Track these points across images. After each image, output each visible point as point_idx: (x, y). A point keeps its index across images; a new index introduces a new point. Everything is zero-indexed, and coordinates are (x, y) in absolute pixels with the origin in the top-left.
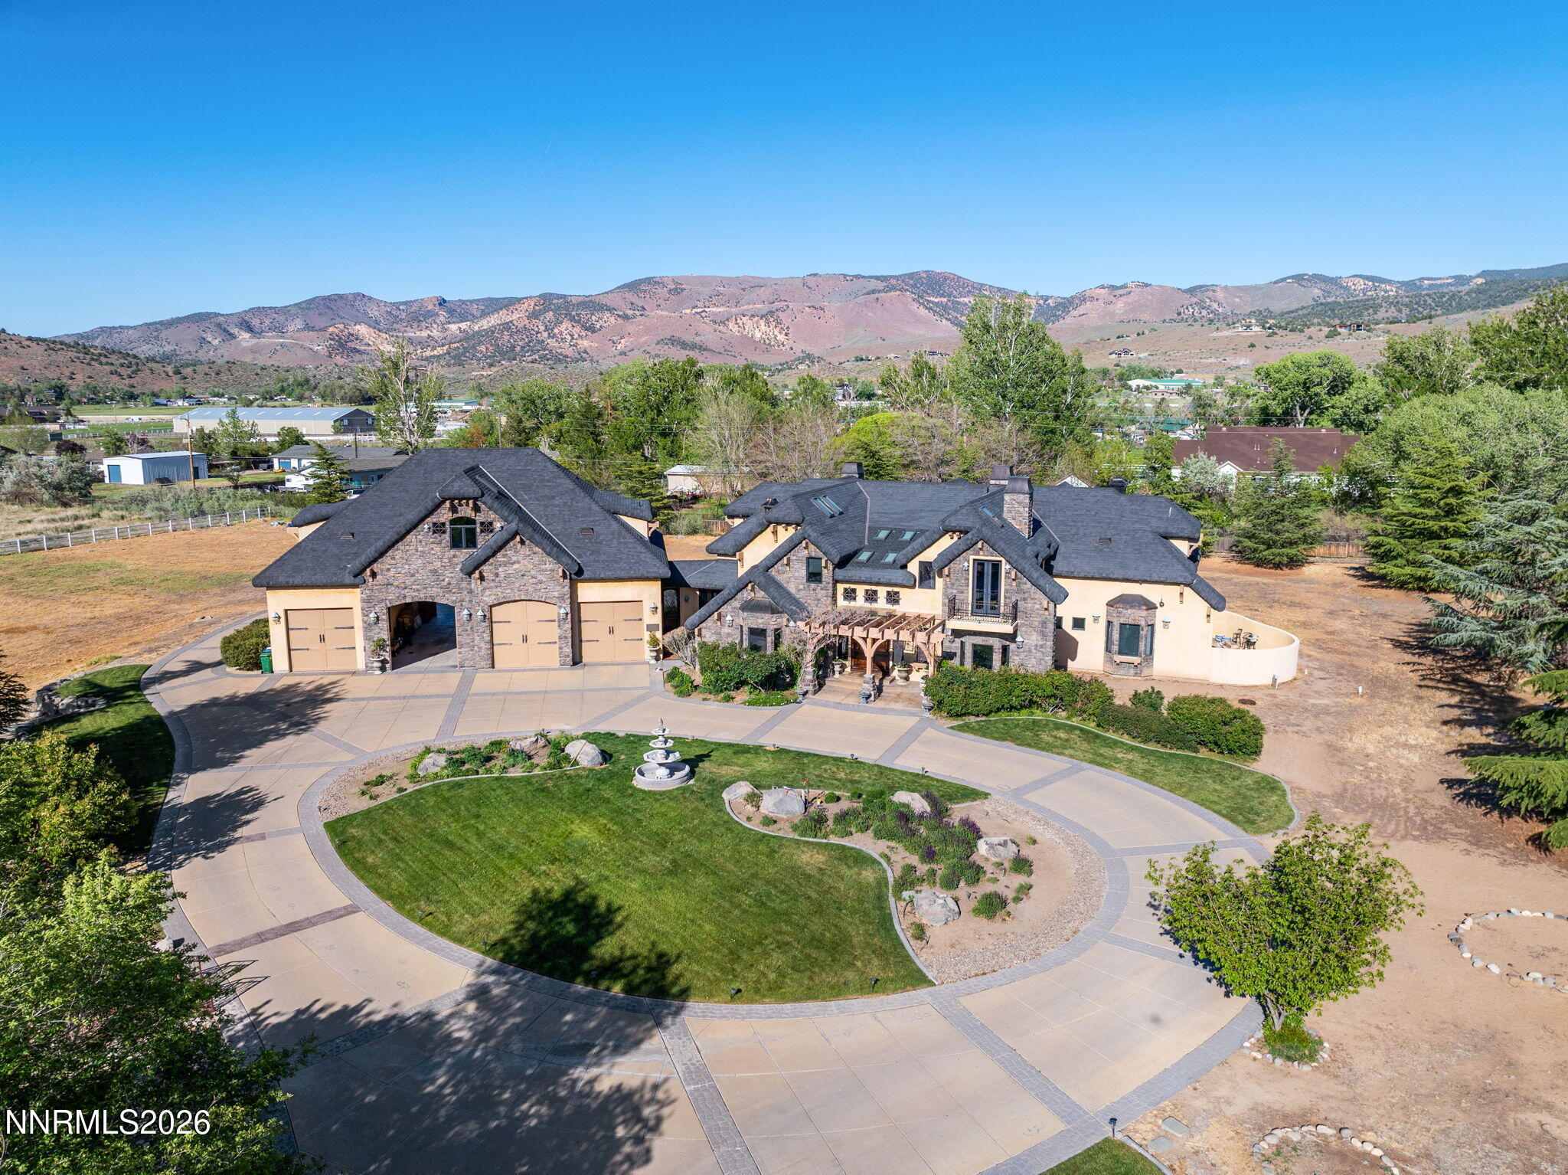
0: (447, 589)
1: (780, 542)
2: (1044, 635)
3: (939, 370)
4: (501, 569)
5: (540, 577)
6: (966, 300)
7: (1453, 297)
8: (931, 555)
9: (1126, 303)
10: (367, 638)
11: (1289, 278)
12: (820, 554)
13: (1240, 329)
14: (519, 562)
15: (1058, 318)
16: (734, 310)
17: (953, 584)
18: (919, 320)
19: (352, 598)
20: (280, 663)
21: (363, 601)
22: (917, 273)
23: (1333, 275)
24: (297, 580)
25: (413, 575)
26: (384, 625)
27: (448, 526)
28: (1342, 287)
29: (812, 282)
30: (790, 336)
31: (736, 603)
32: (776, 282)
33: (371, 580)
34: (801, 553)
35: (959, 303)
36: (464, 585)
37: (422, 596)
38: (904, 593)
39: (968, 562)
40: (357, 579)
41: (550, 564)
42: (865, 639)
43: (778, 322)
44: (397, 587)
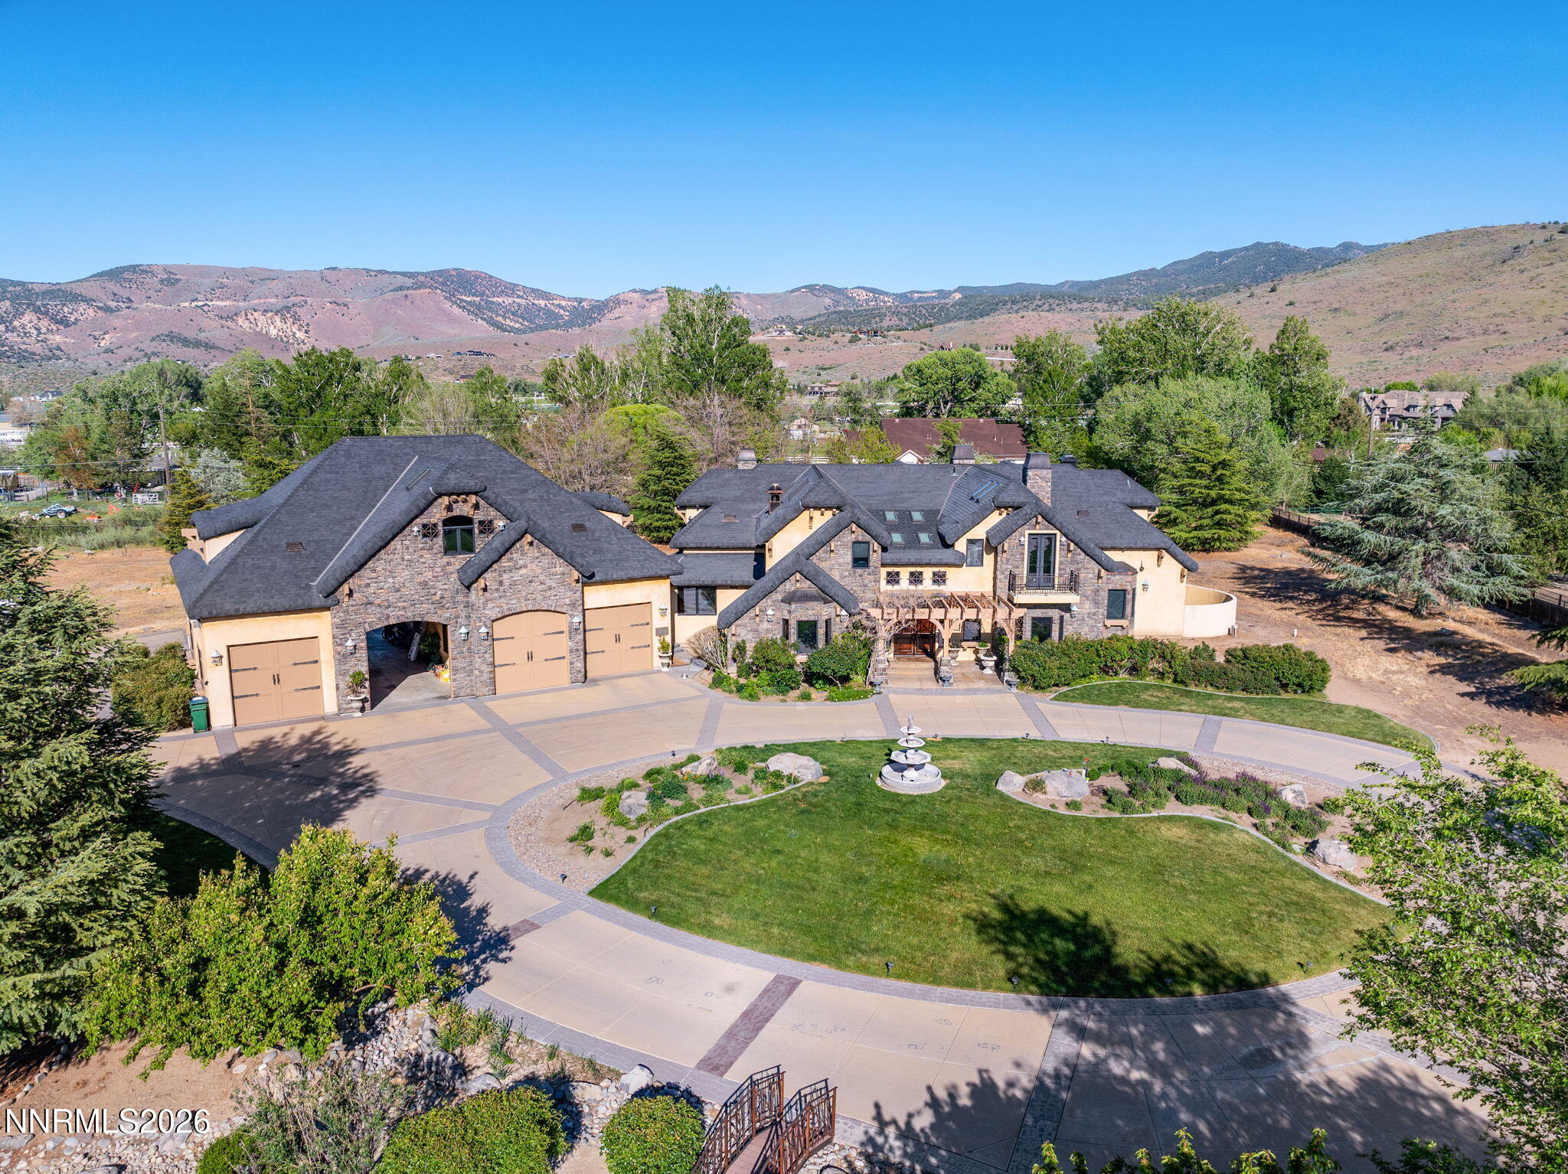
0: (440, 604)
1: (814, 529)
2: (1096, 603)
3: (607, 364)
4: (505, 576)
5: (549, 583)
6: (500, 300)
7: (942, 308)
8: (980, 532)
9: (658, 307)
10: (340, 673)
11: (803, 287)
12: (868, 538)
13: (774, 334)
14: (525, 566)
15: (594, 320)
16: (242, 304)
17: (1008, 560)
18: (453, 320)
19: (319, 626)
20: (221, 717)
21: (336, 626)
22: (446, 271)
23: (840, 286)
24: (250, 606)
25: (398, 590)
26: (363, 654)
27: (440, 528)
28: (848, 297)
29: (328, 274)
30: (311, 333)
31: (777, 596)
32: (291, 275)
33: (346, 599)
34: (848, 537)
35: (493, 303)
36: (460, 598)
37: (409, 615)
38: (951, 573)
39: (1024, 536)
40: (329, 599)
41: (560, 567)
42: (942, 622)
43: (296, 319)
44: (379, 605)
